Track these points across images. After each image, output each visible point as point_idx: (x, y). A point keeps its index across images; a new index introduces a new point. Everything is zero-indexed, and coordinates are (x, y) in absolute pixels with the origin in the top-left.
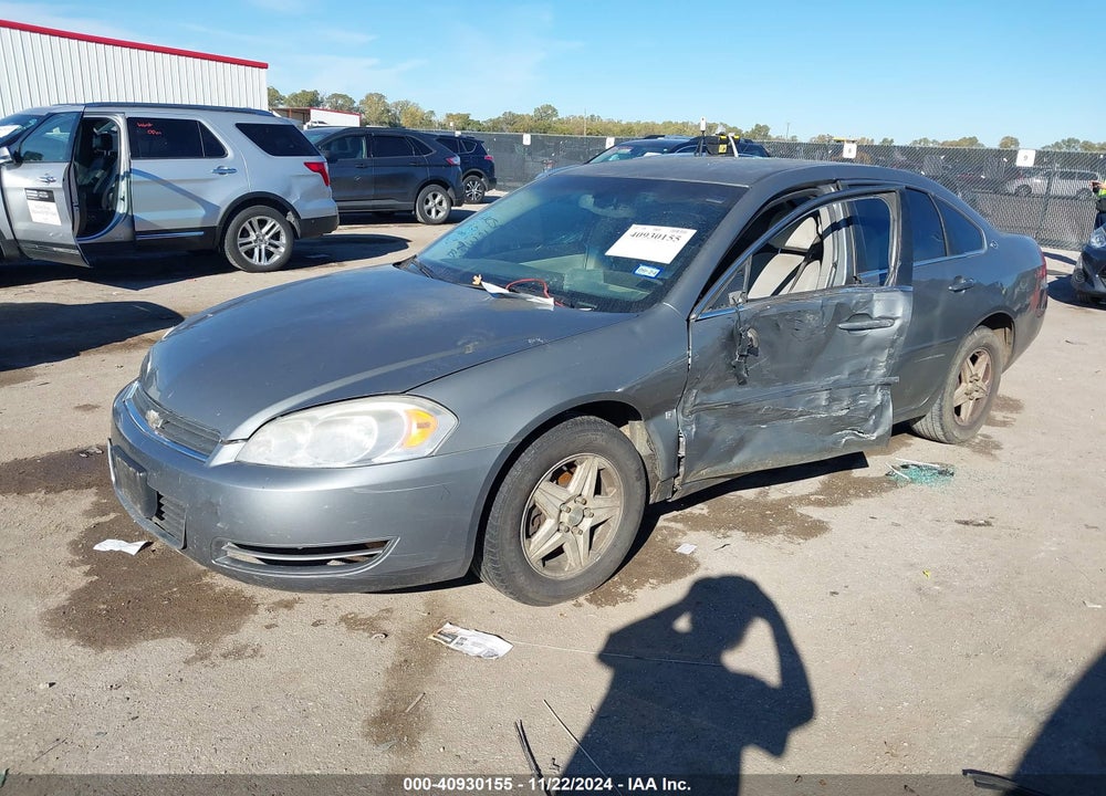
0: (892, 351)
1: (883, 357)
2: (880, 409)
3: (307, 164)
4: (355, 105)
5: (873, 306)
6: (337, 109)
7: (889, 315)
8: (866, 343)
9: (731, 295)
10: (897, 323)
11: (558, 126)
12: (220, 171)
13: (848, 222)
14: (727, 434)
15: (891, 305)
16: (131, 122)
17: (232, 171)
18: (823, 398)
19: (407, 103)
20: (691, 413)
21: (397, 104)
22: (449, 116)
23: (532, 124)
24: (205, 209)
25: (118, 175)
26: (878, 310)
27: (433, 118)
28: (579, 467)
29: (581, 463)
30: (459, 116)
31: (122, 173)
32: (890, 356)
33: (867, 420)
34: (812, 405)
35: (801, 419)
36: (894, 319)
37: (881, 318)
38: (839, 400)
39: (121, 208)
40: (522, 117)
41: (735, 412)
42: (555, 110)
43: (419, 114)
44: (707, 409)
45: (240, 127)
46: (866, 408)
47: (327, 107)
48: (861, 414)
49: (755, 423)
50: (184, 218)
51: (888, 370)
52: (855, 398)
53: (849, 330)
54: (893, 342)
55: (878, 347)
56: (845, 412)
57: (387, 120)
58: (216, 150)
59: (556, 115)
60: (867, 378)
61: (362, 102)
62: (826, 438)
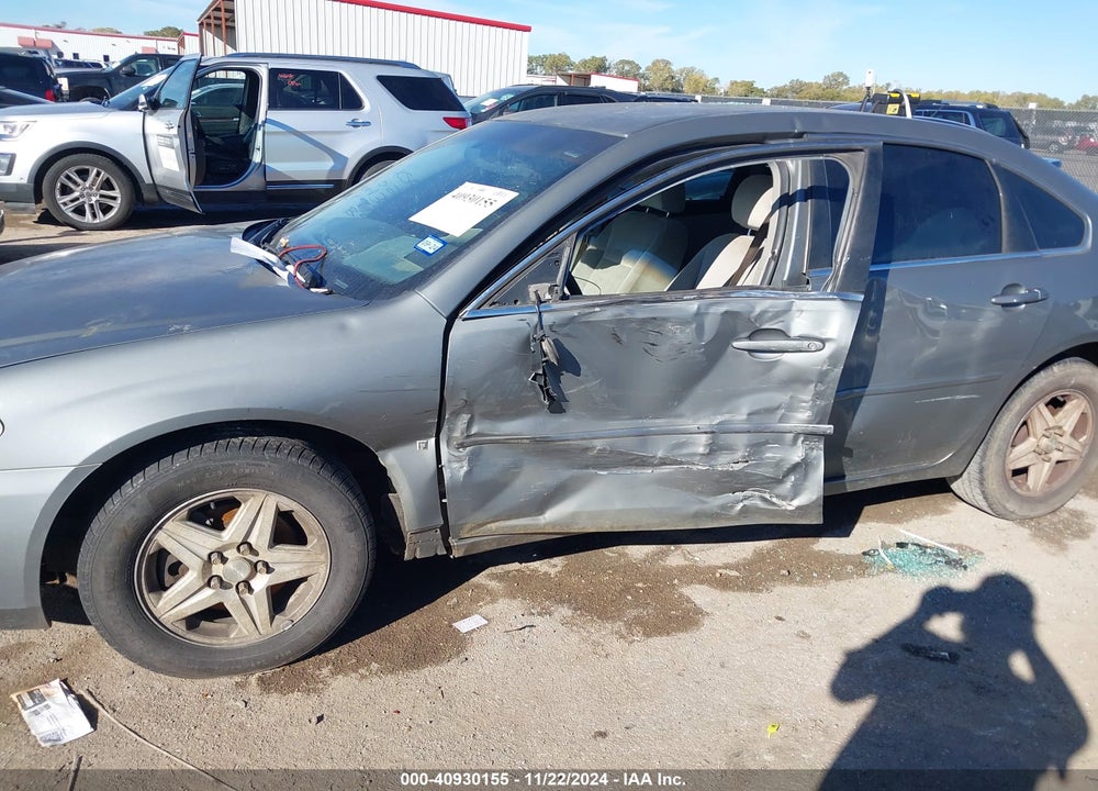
0: (821, 387)
1: (807, 395)
2: (802, 467)
3: (446, 119)
4: (641, 71)
5: (792, 319)
6: (623, 75)
7: (816, 334)
8: (778, 372)
9: (532, 288)
10: (829, 349)
11: (847, 94)
12: (355, 124)
13: (806, 194)
14: (534, 477)
15: (821, 320)
16: (273, 73)
17: (367, 124)
18: (701, 444)
19: (693, 69)
20: (462, 445)
21: (682, 71)
22: (734, 83)
23: (819, 92)
24: (334, 161)
25: (257, 124)
26: (799, 325)
27: (717, 85)
28: (243, 505)
29: (245, 501)
30: (744, 84)
31: (260, 123)
32: (818, 395)
33: (780, 481)
34: (685, 451)
35: (667, 469)
36: (823, 341)
37: (802, 338)
38: (729, 449)
39: (257, 158)
40: (810, 85)
41: (543, 448)
42: (846, 77)
43: (702, 81)
44: (497, 442)
45: (381, 79)
46: (778, 464)
47: (614, 73)
48: (768, 472)
49: (587, 467)
50: (315, 169)
51: (816, 416)
52: (756, 448)
53: (751, 351)
54: (822, 376)
55: (797, 379)
56: (741, 466)
57: (670, 87)
58: (353, 102)
59: (847, 84)
60: (780, 421)
61: (647, 69)
62: (710, 499)
